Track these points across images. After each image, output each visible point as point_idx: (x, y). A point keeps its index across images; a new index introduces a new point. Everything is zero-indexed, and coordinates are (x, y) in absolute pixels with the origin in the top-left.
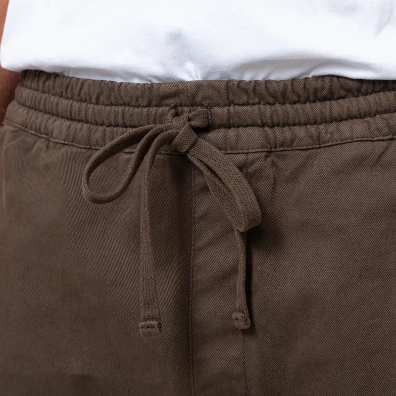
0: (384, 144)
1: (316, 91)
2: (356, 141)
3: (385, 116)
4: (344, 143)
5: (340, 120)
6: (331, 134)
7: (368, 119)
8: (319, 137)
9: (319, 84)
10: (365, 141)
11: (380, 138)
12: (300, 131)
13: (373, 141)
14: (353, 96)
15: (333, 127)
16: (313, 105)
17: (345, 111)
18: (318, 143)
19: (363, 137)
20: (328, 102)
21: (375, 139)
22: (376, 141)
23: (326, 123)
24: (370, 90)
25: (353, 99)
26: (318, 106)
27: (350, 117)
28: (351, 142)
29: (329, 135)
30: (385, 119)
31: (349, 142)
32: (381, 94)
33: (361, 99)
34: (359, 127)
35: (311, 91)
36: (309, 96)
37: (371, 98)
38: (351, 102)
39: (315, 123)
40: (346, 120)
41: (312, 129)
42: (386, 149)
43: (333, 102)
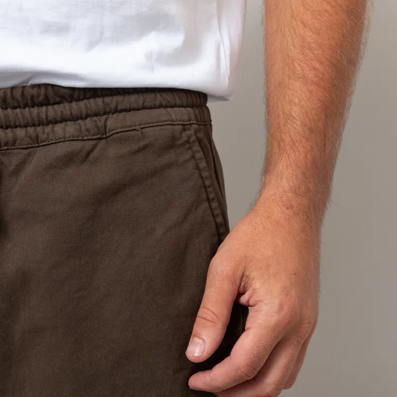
0: (93, 143)
1: (33, 97)
2: (68, 140)
3: (95, 118)
4: (59, 142)
5: (55, 122)
6: (48, 134)
7: (80, 121)
8: (37, 137)
9: (35, 91)
10: (76, 140)
11: (90, 137)
12: (20, 132)
13: (83, 140)
14: (67, 102)
15: (48, 129)
16: (32, 110)
17: (59, 114)
18: (36, 143)
19: (74, 137)
20: (44, 108)
21: (85, 138)
22: (86, 140)
23: (43, 125)
24: (82, 97)
25: (67, 105)
26: (35, 110)
27: (63, 120)
28: (64, 141)
29: (45, 136)
30: (95, 121)
31: (62, 142)
32: (92, 100)
33: (74, 104)
34: (70, 128)
35: (29, 98)
36: (27, 102)
37: (82, 104)
38: (65, 108)
39: (34, 125)
40: (61, 122)
41: (31, 130)
42: (95, 146)
43: (50, 108)
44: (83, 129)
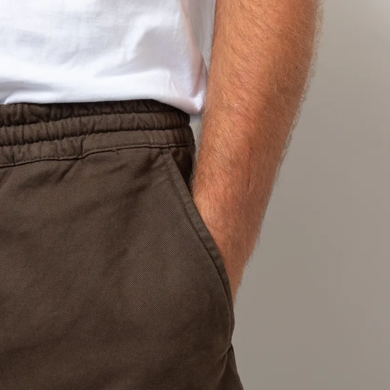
0: (69, 163)
1: (9, 116)
2: (44, 160)
3: (71, 139)
4: (34, 162)
5: (31, 141)
6: (24, 154)
7: (56, 141)
8: (13, 157)
9: (11, 110)
10: (52, 160)
11: (66, 158)
13: (59, 160)
14: (44, 121)
15: (24, 148)
16: (8, 128)
17: (35, 133)
18: (12, 162)
19: (50, 157)
20: (21, 127)
21: (61, 158)
22: (62, 160)
23: (20, 144)
24: (59, 116)
25: (43, 124)
26: (11, 129)
27: (40, 139)
28: (40, 161)
29: (21, 155)
30: (72, 141)
31: (38, 161)
32: (68, 120)
33: (50, 124)
34: (46, 148)
35: (5, 117)
36: (3, 121)
37: (59, 123)
38: (41, 128)
39: (10, 144)
40: (37, 141)
41: (7, 149)
42: (71, 167)
43: (26, 127)
44: (59, 148)
